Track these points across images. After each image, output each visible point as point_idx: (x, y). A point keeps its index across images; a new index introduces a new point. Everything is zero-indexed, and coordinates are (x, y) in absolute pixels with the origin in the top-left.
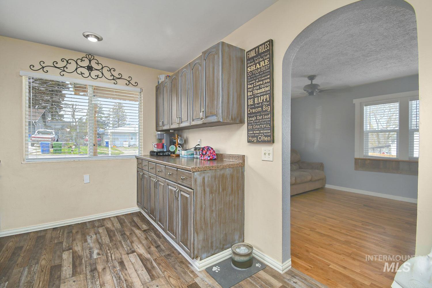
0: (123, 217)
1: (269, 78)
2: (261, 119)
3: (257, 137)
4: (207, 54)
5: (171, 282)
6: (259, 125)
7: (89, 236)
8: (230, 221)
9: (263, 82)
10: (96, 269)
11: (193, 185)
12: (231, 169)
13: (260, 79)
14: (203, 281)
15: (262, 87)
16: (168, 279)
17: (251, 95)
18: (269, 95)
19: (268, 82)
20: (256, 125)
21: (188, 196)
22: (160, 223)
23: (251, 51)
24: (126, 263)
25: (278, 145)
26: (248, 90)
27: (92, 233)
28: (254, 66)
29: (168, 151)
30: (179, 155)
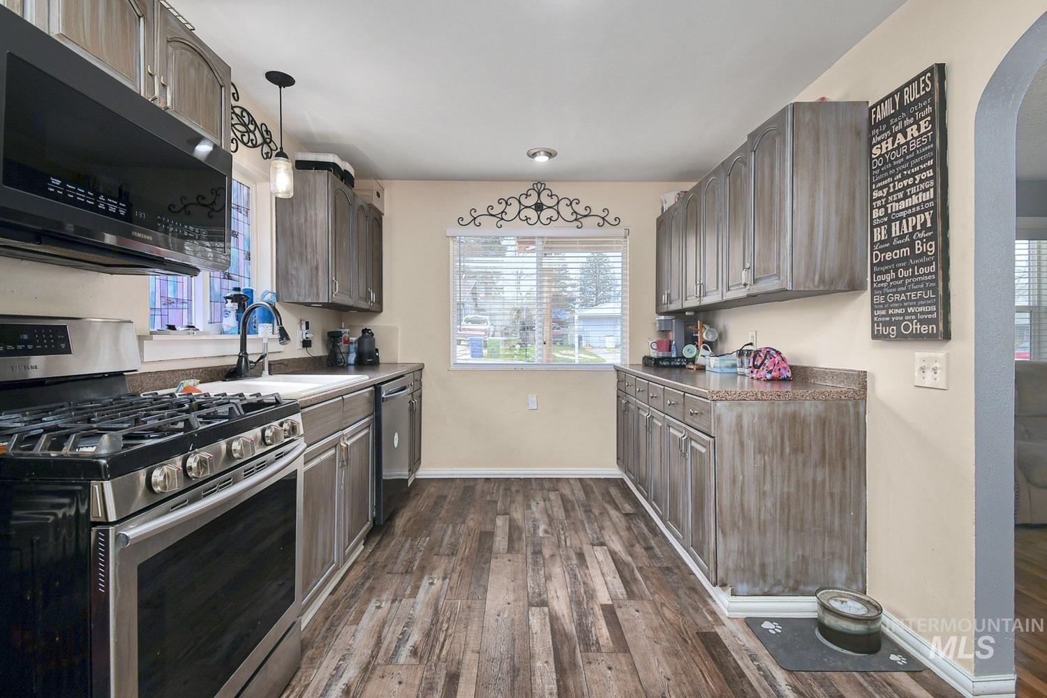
0: (592, 483)
1: (933, 167)
2: (909, 277)
3: (898, 324)
4: (758, 139)
5: (664, 614)
6: (904, 292)
7: (535, 501)
8: (818, 529)
9: (915, 179)
10: (540, 552)
11: (713, 428)
12: (818, 403)
13: (905, 172)
14: (735, 637)
15: (910, 192)
16: (659, 607)
17: (882, 217)
18: (931, 212)
19: (928, 179)
20: (894, 293)
21: (703, 450)
22: (655, 505)
23: (882, 104)
24: (588, 558)
25: (963, 346)
26: (874, 203)
27: (539, 498)
28: (890, 140)
29: (680, 358)
30: (705, 366)
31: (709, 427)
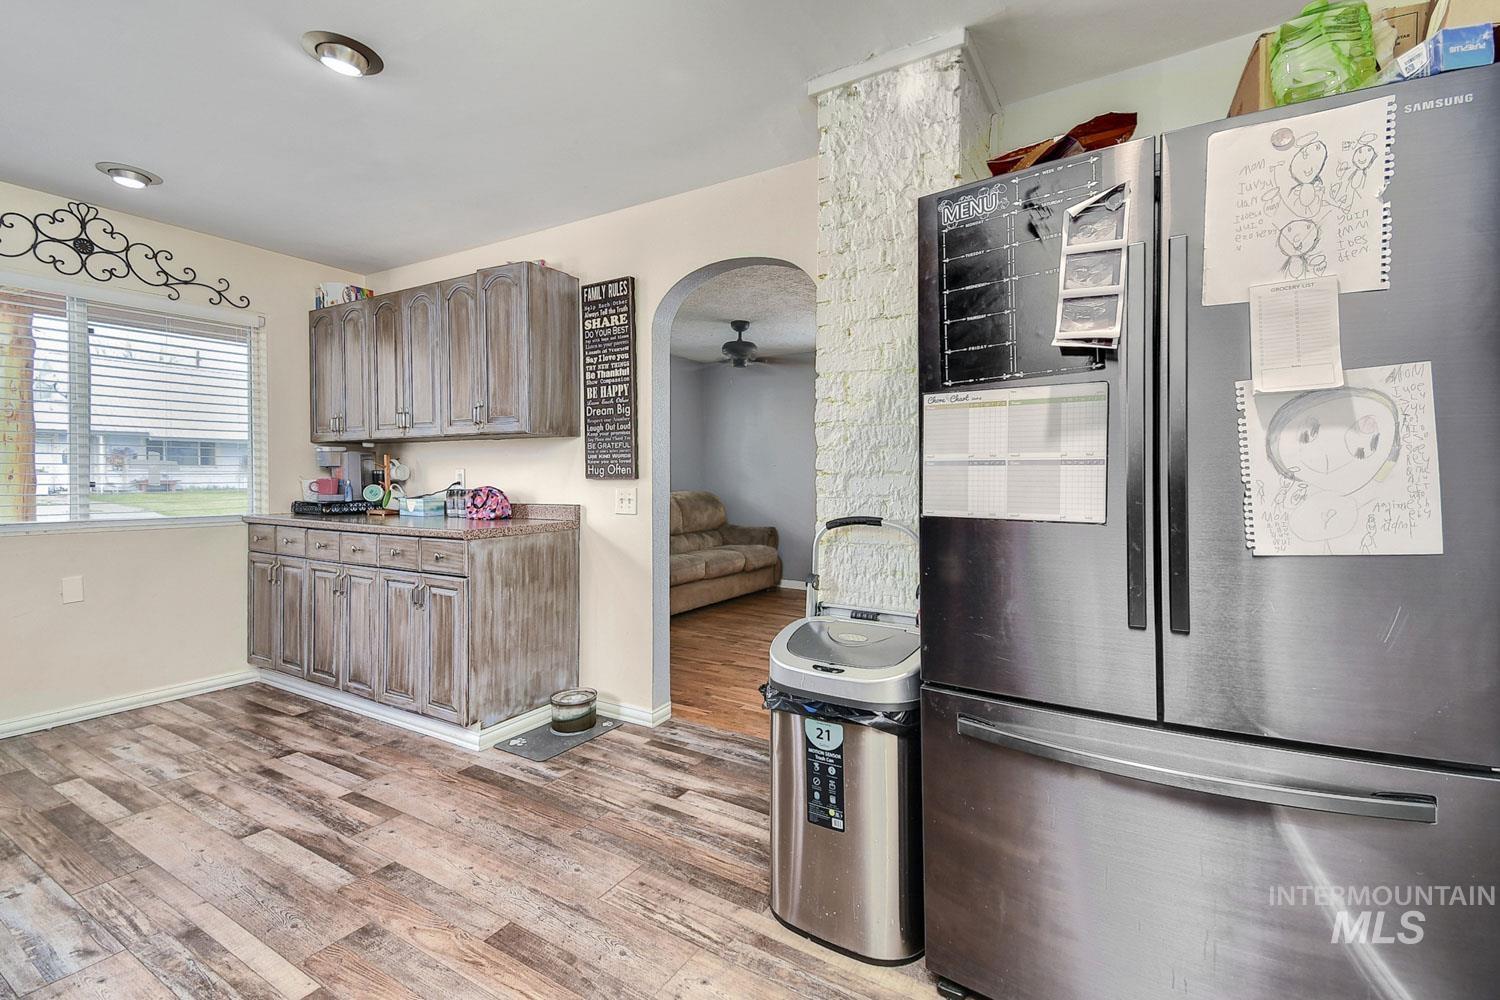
1: (628, 352)
2: (613, 431)
3: (605, 466)
4: (490, 279)
5: (417, 775)
6: (610, 442)
8: (547, 645)
9: (617, 357)
10: (197, 792)
11: (466, 568)
12: (548, 534)
13: (610, 350)
14: (491, 761)
15: (614, 366)
16: (408, 772)
17: (593, 380)
18: (628, 385)
19: (626, 360)
20: (603, 442)
21: (453, 594)
22: (354, 685)
23: (592, 288)
24: (282, 771)
26: (587, 367)
27: (120, 742)
28: (599, 320)
29: (358, 501)
30: (398, 511)
31: (462, 569)
